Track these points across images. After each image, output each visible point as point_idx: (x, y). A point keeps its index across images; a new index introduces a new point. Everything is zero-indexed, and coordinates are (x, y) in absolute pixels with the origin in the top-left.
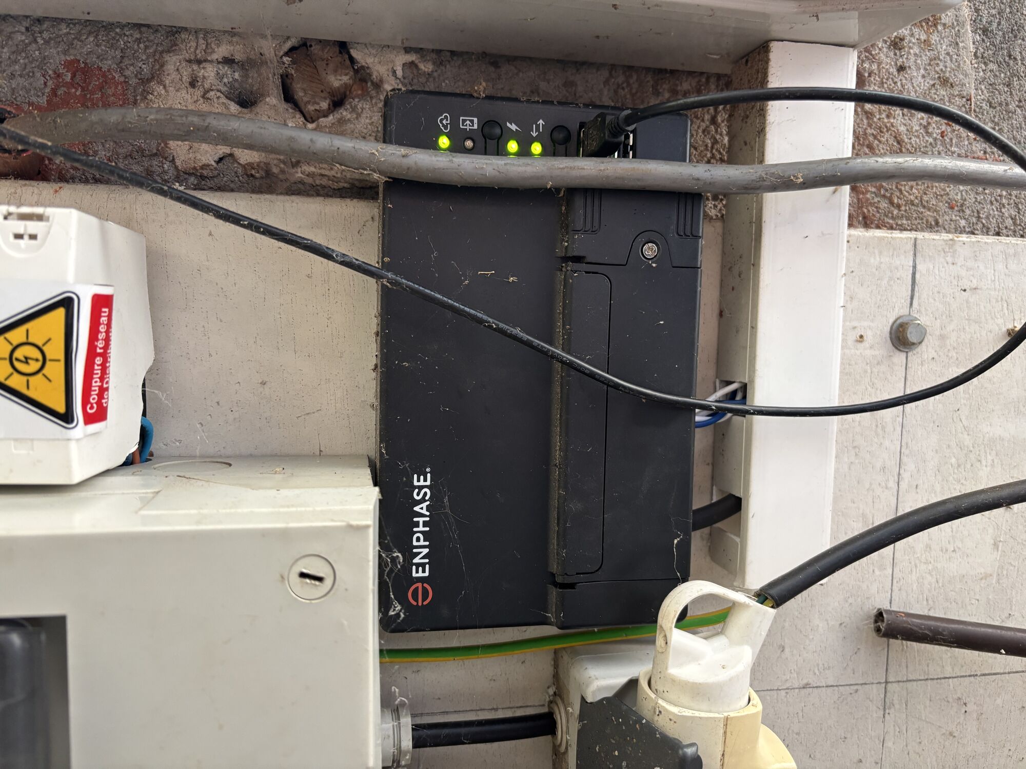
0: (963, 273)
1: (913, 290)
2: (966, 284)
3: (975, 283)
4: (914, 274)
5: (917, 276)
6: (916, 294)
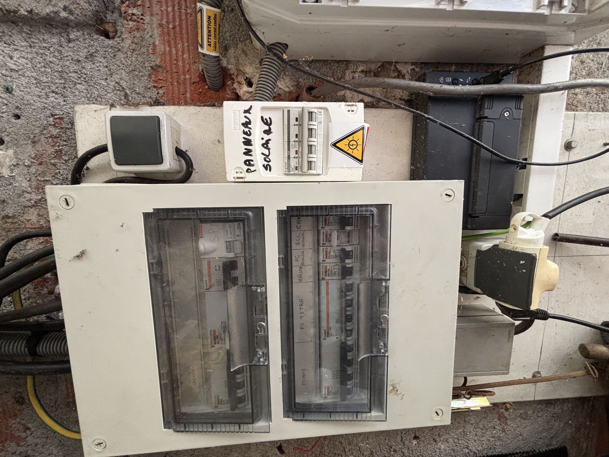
0: (590, 124)
1: (573, 131)
2: (591, 128)
3: (594, 128)
4: (574, 125)
5: (575, 126)
6: (574, 132)
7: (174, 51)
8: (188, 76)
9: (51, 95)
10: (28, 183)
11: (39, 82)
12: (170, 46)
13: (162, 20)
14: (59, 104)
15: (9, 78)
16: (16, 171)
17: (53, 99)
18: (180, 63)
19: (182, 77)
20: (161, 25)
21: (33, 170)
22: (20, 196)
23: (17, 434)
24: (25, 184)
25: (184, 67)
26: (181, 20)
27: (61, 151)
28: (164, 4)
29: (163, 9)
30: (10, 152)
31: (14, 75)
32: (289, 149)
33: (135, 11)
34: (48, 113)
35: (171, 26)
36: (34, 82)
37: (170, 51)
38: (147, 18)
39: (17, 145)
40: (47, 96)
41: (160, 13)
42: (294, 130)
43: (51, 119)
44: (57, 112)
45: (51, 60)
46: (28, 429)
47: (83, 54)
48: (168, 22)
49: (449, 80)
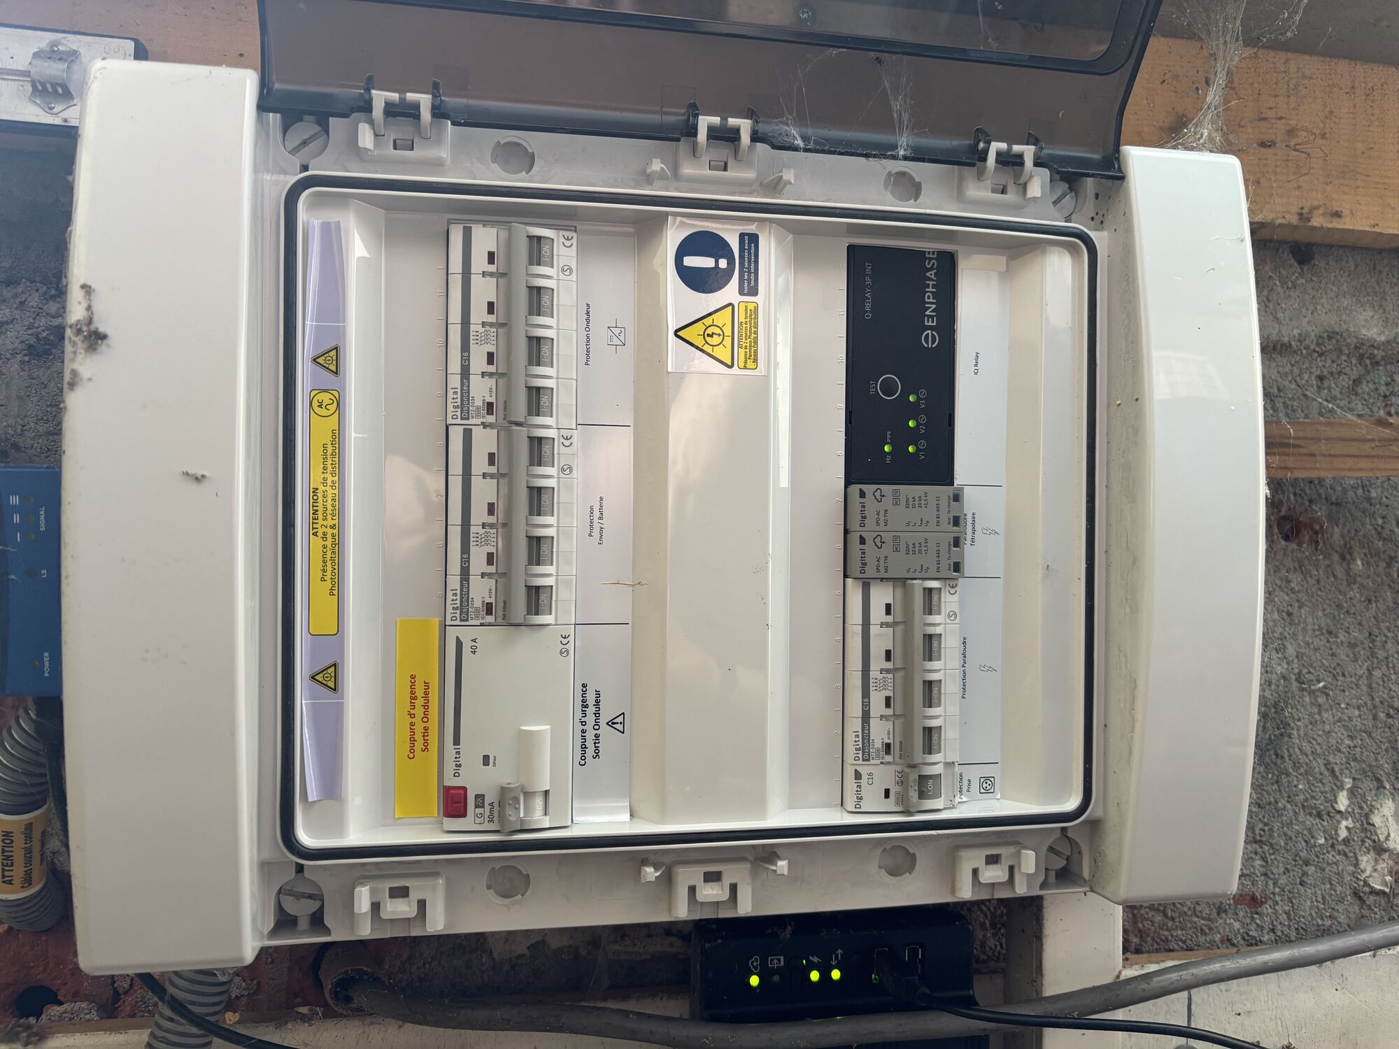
49: (778, 962)
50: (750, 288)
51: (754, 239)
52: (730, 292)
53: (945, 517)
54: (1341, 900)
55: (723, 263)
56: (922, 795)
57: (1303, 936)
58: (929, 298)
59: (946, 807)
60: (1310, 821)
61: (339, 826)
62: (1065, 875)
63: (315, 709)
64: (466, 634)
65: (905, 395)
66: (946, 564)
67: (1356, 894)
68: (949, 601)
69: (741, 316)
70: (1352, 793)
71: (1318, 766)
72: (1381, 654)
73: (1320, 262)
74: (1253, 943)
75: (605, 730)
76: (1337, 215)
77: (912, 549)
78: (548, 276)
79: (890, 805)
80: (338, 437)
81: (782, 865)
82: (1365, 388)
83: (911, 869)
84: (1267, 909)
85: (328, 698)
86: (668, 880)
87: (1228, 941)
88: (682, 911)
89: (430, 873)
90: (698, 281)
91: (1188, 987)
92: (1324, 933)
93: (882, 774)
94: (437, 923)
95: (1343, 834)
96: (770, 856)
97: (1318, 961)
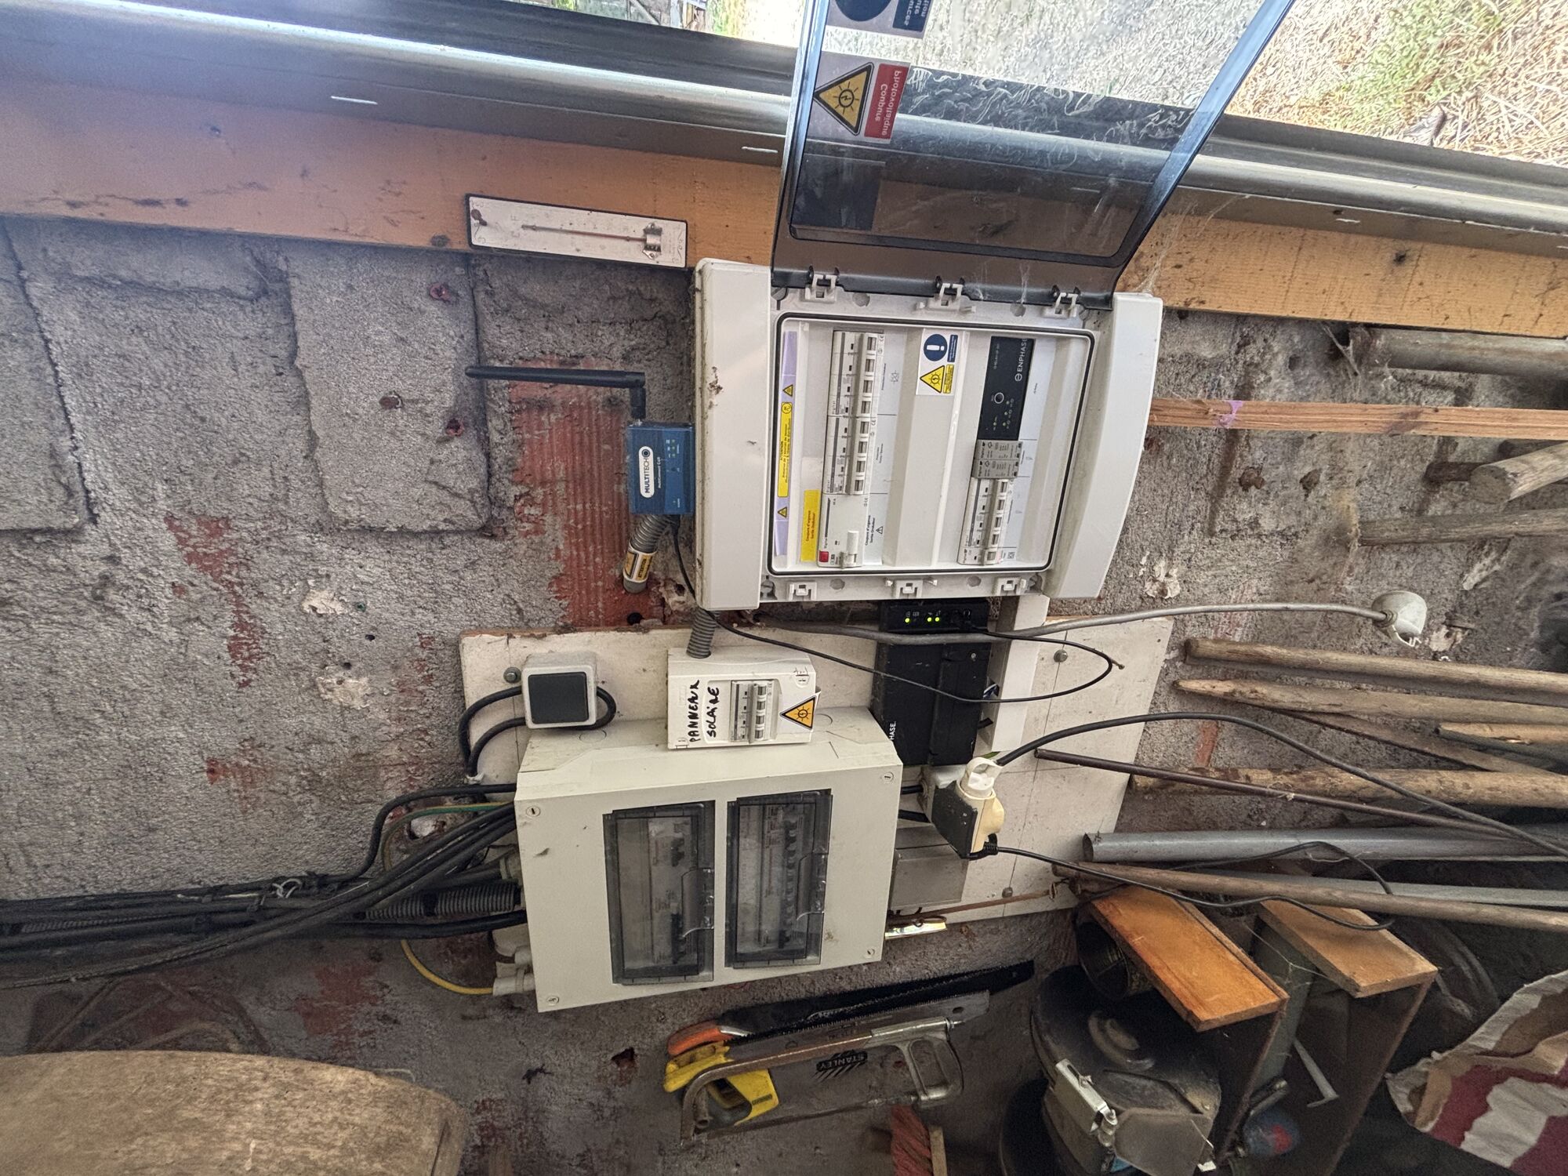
7: (582, 554)
8: (600, 583)
9: (417, 611)
10: (386, 715)
11: (401, 597)
12: (578, 550)
13: (568, 520)
14: (429, 622)
15: (361, 594)
16: (370, 701)
17: (420, 616)
18: (591, 568)
19: (593, 585)
20: (566, 527)
21: (393, 699)
22: (375, 729)
23: (372, 993)
24: (383, 716)
25: (595, 573)
26: (593, 520)
27: (431, 676)
28: (571, 501)
29: (570, 507)
30: (364, 680)
31: (368, 589)
32: (736, 719)
33: (533, 511)
34: (414, 633)
35: (580, 527)
36: (395, 596)
37: (578, 555)
38: (548, 518)
39: (372, 672)
40: (413, 613)
41: (566, 512)
42: (743, 703)
43: (417, 639)
44: (426, 631)
45: (417, 570)
46: (387, 987)
47: (460, 562)
48: (576, 523)
49: (916, 614)
50: (952, 359)
51: (956, 337)
52: (944, 361)
53: (1014, 454)
54: (1134, 599)
55: (943, 348)
56: (989, 559)
57: (1115, 613)
58: (1021, 360)
59: (995, 563)
60: (1128, 568)
61: (785, 564)
62: (1034, 588)
63: (779, 524)
64: (832, 497)
65: (1005, 402)
66: (1012, 472)
67: (1141, 597)
68: (1010, 487)
69: (947, 371)
70: (1148, 558)
71: (1137, 546)
72: (1174, 500)
73: (1190, 318)
74: (1095, 614)
75: (875, 532)
76: (1203, 302)
77: (1000, 467)
78: (873, 355)
79: (976, 562)
80: (791, 422)
81: (935, 582)
82: (1196, 379)
83: (978, 584)
84: (1103, 602)
85: (783, 520)
86: (894, 586)
87: (1086, 613)
88: (897, 596)
89: (812, 580)
90: (934, 356)
91: (1067, 629)
92: (1123, 612)
93: (975, 551)
94: (815, 598)
95: (1141, 573)
96: (930, 578)
97: (1120, 622)
